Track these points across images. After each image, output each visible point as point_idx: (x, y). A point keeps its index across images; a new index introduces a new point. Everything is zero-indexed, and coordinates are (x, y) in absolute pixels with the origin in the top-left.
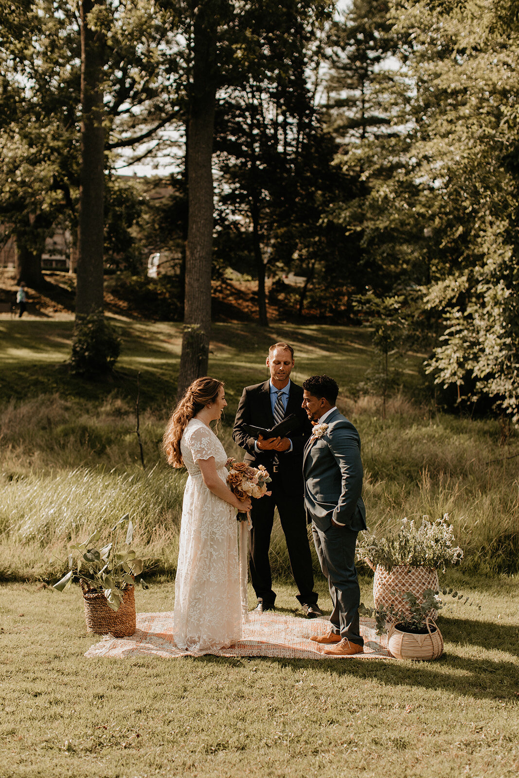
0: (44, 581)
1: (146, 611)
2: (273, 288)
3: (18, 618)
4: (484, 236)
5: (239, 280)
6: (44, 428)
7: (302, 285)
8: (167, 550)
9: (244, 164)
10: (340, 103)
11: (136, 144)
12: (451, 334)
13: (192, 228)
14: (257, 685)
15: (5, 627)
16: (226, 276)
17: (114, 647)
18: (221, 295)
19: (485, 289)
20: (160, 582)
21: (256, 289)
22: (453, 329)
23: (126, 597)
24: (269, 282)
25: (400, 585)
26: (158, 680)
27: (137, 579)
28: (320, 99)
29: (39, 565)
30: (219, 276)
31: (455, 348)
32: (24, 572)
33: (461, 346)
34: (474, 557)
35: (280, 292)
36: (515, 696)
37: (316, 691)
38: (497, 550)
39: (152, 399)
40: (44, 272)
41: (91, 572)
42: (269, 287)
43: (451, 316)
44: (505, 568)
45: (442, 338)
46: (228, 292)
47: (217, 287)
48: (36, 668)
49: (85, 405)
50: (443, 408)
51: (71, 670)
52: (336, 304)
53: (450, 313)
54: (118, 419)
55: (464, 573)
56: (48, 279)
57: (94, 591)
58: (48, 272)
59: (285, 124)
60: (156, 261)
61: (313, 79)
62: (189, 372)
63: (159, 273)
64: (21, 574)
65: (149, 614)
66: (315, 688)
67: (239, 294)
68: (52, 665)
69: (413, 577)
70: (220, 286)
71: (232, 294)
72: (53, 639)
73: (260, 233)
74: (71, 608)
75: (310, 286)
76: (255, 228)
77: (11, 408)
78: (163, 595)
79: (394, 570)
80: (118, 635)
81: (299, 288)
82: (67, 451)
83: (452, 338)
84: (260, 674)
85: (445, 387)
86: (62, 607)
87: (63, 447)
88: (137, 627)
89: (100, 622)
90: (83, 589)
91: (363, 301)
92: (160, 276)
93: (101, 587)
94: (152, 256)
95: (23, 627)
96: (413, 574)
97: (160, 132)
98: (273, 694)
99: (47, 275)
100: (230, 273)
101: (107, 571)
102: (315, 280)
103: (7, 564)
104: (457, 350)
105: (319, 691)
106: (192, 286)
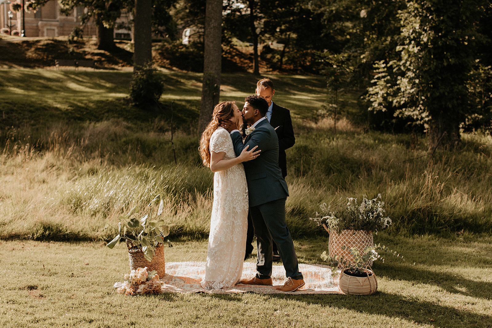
0: (105, 240)
1: (173, 261)
2: (263, 51)
3: (85, 266)
4: (401, 14)
5: (241, 46)
6: (112, 140)
7: (282, 49)
8: (189, 219)
12: (379, 78)
13: (209, 8)
14: (247, 314)
15: (75, 273)
16: (233, 43)
18: (230, 56)
19: (401, 49)
20: (184, 241)
21: (252, 52)
22: (380, 75)
23: (158, 251)
24: (260, 47)
25: (347, 243)
26: (178, 310)
27: (165, 239)
29: (102, 229)
30: (229, 43)
31: (381, 87)
32: (91, 234)
33: (386, 86)
34: (396, 224)
35: (268, 53)
36: (429, 321)
37: (289, 318)
38: (412, 218)
39: (184, 121)
40: (115, 41)
41: (134, 235)
42: (260, 50)
43: (379, 66)
44: (417, 230)
45: (373, 81)
46: (234, 54)
47: (227, 50)
48: (93, 302)
49: (140, 125)
50: (373, 126)
51: (117, 303)
52: (304, 61)
53: (378, 64)
54: (161, 134)
55: (389, 234)
56: (118, 45)
57: (136, 247)
58: (118, 41)
60: (188, 34)
62: (207, 103)
63: (189, 41)
64: (89, 236)
65: (174, 264)
66: (288, 315)
67: (241, 55)
68: (105, 299)
69: (356, 237)
70: (229, 50)
71: (237, 55)
72: (107, 280)
73: (255, 14)
74: (121, 258)
75: (287, 50)
76: (251, 11)
78: (185, 250)
79: (343, 233)
81: (280, 51)
82: (128, 155)
83: (379, 81)
84: (249, 306)
85: (375, 112)
86: (116, 258)
87: (124, 152)
88: (166, 272)
90: (128, 246)
91: (322, 56)
92: (191, 43)
93: (140, 245)
94: (185, 30)
95: (87, 272)
96: (356, 235)
98: (258, 320)
99: (117, 42)
100: (235, 41)
101: (145, 234)
102: (290, 46)
103: (80, 229)
104: (383, 89)
105: (291, 318)
106: (209, 46)
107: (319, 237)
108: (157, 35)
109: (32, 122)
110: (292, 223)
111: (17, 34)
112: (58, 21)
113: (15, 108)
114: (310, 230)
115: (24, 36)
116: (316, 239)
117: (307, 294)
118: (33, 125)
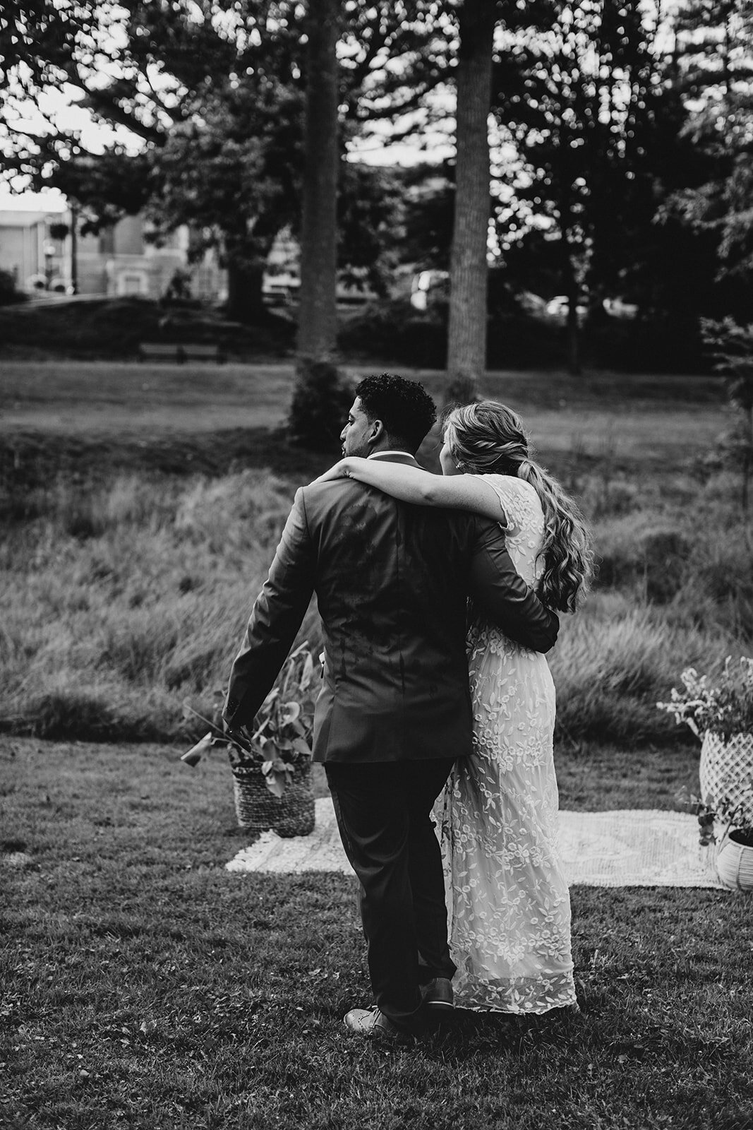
2: (589, 319)
3: (137, 801)
6: (244, 517)
7: (633, 316)
9: (548, 140)
10: (692, 49)
11: (396, 116)
17: (277, 853)
23: (299, 774)
24: (583, 311)
28: (662, 43)
35: (600, 325)
42: (583, 317)
56: (272, 310)
57: (249, 763)
59: (611, 82)
60: (424, 284)
61: (654, 14)
63: (428, 302)
73: (572, 240)
75: (645, 317)
76: (564, 233)
77: (200, 487)
79: (735, 740)
80: (285, 833)
81: (629, 319)
88: (316, 822)
89: (257, 812)
90: (232, 759)
92: (430, 306)
94: (418, 277)
97: (430, 98)
99: (269, 304)
106: (458, 309)
107: (684, 748)
108: (348, 286)
109: (77, 476)
110: (621, 711)
111: (61, 289)
112: (147, 260)
113: (42, 446)
114: (663, 729)
115: (75, 293)
116: (677, 751)
117: (640, 887)
118: (75, 482)
